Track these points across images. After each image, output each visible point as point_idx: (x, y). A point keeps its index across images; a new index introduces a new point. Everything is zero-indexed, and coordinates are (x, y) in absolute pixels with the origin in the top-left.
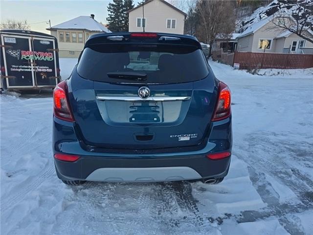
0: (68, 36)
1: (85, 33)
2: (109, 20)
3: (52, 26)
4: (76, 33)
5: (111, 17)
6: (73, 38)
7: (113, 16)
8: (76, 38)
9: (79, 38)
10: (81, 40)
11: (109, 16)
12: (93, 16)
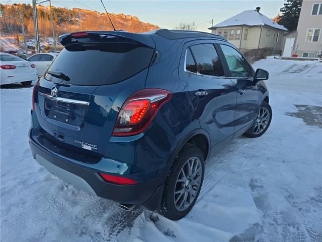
0: (226, 34)
1: (244, 29)
2: (283, 11)
3: (214, 25)
4: (234, 29)
5: (287, 7)
6: (230, 35)
7: (289, 6)
8: (233, 35)
9: (236, 35)
10: (238, 37)
11: (284, 6)
12: (258, 9)
